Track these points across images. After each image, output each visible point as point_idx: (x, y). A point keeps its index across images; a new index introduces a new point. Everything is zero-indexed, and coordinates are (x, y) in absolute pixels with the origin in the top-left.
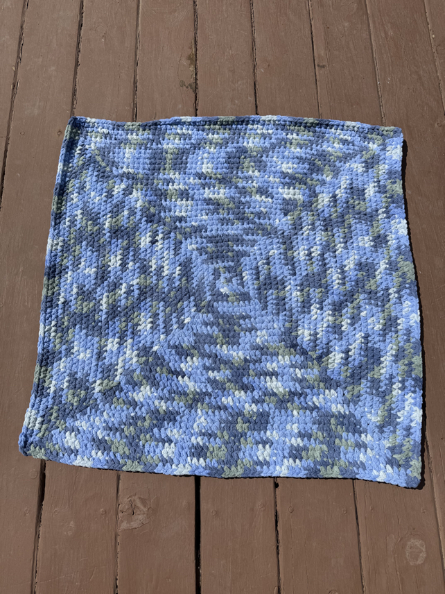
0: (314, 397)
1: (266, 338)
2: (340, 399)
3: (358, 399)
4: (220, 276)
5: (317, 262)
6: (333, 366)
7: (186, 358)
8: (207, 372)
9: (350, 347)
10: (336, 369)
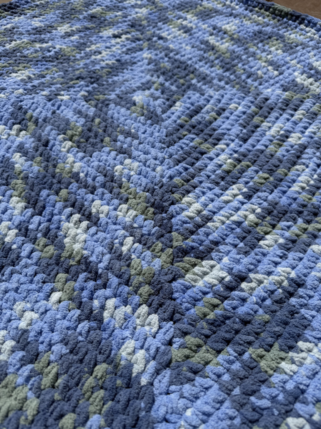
0: (114, 300)
1: (132, 173)
2: (153, 343)
3: (190, 375)
4: (149, 89)
5: (289, 148)
6: (195, 281)
7: (14, 124)
8: (15, 151)
9: (252, 275)
10: (195, 289)
